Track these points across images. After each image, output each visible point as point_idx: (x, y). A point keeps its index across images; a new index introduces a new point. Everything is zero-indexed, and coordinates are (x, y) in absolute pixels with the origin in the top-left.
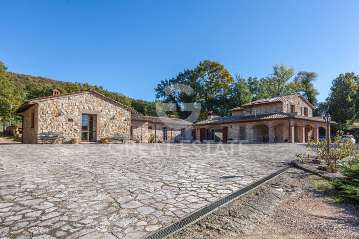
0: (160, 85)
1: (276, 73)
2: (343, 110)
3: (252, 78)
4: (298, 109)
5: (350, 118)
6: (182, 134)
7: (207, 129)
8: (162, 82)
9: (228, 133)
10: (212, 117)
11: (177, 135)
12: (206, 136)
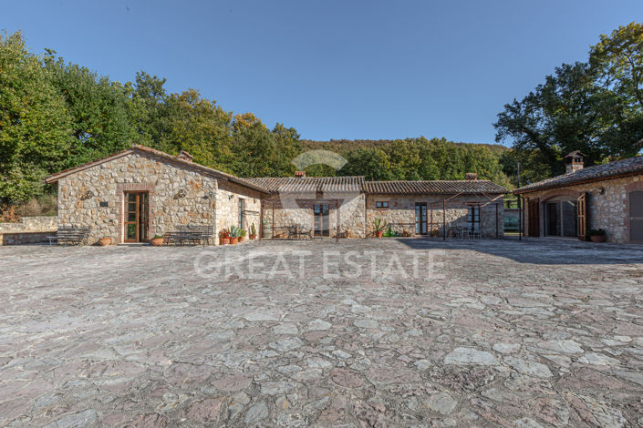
0: (504, 114)
6: (473, 215)
7: (544, 202)
8: (508, 107)
9: (595, 212)
10: (576, 168)
11: (455, 218)
12: (542, 221)
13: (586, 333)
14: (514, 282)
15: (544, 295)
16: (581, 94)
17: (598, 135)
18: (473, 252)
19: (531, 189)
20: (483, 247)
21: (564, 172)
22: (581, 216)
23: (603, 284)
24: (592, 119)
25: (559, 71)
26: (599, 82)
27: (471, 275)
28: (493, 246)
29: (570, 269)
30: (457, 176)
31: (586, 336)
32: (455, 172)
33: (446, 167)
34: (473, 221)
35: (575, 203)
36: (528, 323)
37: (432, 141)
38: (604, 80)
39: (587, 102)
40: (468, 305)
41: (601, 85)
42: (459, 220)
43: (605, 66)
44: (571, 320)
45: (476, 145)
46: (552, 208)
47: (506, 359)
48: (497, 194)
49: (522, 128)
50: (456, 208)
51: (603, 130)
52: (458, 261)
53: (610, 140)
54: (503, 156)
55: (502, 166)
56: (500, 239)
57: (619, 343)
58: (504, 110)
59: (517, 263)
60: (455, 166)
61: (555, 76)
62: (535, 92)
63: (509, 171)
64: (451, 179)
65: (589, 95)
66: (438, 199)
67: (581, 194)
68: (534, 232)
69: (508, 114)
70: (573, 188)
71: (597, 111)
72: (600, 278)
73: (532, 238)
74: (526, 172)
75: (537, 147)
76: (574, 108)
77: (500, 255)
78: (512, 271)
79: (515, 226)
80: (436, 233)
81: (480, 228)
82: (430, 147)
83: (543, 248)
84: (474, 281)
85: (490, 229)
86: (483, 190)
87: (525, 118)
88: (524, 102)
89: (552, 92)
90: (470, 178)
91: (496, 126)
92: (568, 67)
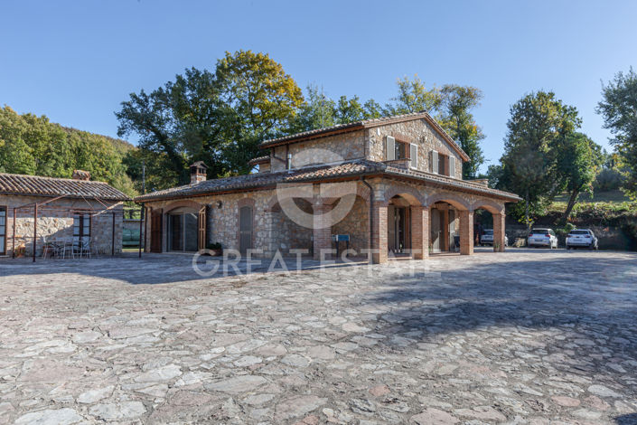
0: (128, 104)
1: (405, 98)
2: (532, 171)
3: (348, 100)
4: (421, 154)
5: (544, 192)
6: (81, 227)
7: (168, 214)
8: (134, 96)
9: (213, 226)
10: (200, 178)
11: (54, 230)
12: (165, 235)
13: (187, 353)
14: (121, 308)
15: (154, 319)
16: (208, 104)
17: (221, 149)
18: (75, 276)
19: (154, 197)
20: (91, 268)
21: (188, 182)
22: (201, 229)
23: (211, 298)
24: (217, 132)
25: (189, 74)
26: (224, 97)
27: (65, 307)
28: (104, 267)
29: (184, 286)
30: (63, 172)
31: (187, 356)
32: (62, 167)
33: (47, 158)
34: (81, 234)
35: (197, 215)
36: (128, 357)
37: (25, 117)
38: (227, 96)
39: (214, 114)
40: (52, 350)
41: (225, 100)
42: (60, 233)
43: (230, 83)
44: (176, 342)
45: (92, 136)
46: (175, 220)
47: (93, 409)
48: (116, 201)
49: (149, 126)
50: (57, 216)
51: (226, 145)
52: (50, 290)
53: (230, 156)
54: (128, 155)
55: (126, 167)
56: (117, 257)
57: (214, 356)
58: (129, 99)
59: (130, 285)
60: (61, 158)
61: (185, 77)
62: (164, 88)
63: (134, 175)
64: (54, 176)
65: (215, 107)
66: (27, 201)
67: (202, 206)
68: (156, 248)
69: (135, 105)
70: (195, 200)
71: (221, 125)
72: (209, 292)
73: (153, 255)
74: (152, 178)
75: (165, 150)
76: (201, 117)
77: (110, 277)
78: (122, 296)
79: (136, 240)
80: (22, 252)
81: (91, 244)
82: (21, 124)
83: (163, 265)
84: (68, 315)
85: (103, 246)
86: (96, 193)
87: (153, 115)
88: (152, 96)
89: (181, 94)
90: (79, 177)
91: (119, 116)
92: (198, 73)
